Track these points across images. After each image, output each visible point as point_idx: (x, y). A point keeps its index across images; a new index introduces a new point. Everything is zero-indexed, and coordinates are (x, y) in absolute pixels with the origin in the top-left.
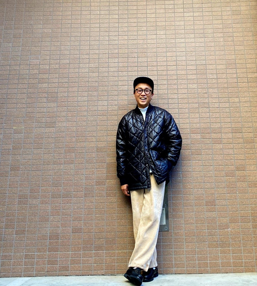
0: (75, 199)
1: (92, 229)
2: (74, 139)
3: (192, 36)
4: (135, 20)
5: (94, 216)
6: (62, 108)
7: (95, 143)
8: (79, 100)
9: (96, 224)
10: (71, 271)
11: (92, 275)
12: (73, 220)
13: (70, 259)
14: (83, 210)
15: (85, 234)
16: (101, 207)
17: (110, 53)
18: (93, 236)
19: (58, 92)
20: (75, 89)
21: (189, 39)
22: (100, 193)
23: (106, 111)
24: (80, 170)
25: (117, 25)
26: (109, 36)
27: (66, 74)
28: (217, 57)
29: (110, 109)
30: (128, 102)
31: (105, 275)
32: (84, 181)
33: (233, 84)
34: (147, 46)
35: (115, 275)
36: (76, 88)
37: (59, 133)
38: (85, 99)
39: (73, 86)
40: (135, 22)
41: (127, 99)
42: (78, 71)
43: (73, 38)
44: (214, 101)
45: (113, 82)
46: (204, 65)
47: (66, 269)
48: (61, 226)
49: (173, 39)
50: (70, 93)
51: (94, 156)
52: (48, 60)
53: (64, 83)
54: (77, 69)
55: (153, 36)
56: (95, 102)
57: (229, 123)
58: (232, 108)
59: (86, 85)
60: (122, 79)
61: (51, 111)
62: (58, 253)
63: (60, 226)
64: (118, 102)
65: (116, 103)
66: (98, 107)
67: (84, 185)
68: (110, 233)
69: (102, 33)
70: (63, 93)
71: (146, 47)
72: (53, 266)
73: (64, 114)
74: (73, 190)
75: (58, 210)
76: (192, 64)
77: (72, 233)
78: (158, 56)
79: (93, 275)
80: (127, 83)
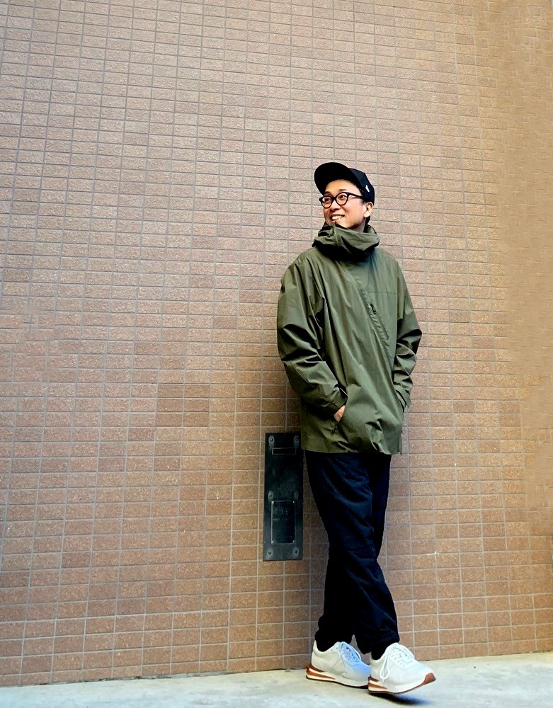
0: (76, 475)
1: (115, 556)
2: (78, 317)
3: (371, 79)
4: (243, 25)
5: (121, 520)
6: (50, 231)
7: (132, 329)
8: (96, 216)
9: (125, 542)
10: (57, 670)
11: (110, 679)
12: (68, 533)
13: (54, 637)
14: (93, 505)
15: (98, 569)
16: (141, 497)
17: (178, 98)
18: (118, 574)
19: (40, 189)
20: (86, 184)
21: (365, 87)
22: (138, 461)
23: (163, 249)
24: (90, 399)
25: (198, 30)
26: (178, 55)
27: (65, 142)
28: (422, 139)
29: (171, 245)
30: (217, 229)
31: (142, 678)
32: (99, 429)
33: (454, 204)
34: (268, 91)
35: (169, 676)
36: (87, 181)
37: (40, 298)
38: (112, 211)
39: (81, 175)
40: (242, 30)
41: (214, 220)
42: (96, 138)
43: (87, 49)
44: (414, 244)
45: (184, 174)
46: (395, 154)
47: (43, 665)
48: (35, 548)
49: (328, 83)
50: (74, 194)
51: (127, 362)
52: (19, 102)
53: (60, 167)
54: (95, 132)
55: (282, 68)
56: (136, 222)
57: (444, 299)
58: (451, 263)
59: (114, 177)
60: (205, 170)
61: (22, 238)
62: (23, 624)
63: (31, 547)
64: (192, 229)
65: (188, 229)
66: (142, 237)
67: (100, 438)
68: (161, 565)
69: (162, 45)
70: (54, 192)
71: (266, 94)
72: (7, 660)
73: (54, 248)
74: (70, 453)
75: (29, 506)
76: (368, 148)
77: (64, 567)
78: (293, 119)
79: (113, 679)
80: (216, 182)
